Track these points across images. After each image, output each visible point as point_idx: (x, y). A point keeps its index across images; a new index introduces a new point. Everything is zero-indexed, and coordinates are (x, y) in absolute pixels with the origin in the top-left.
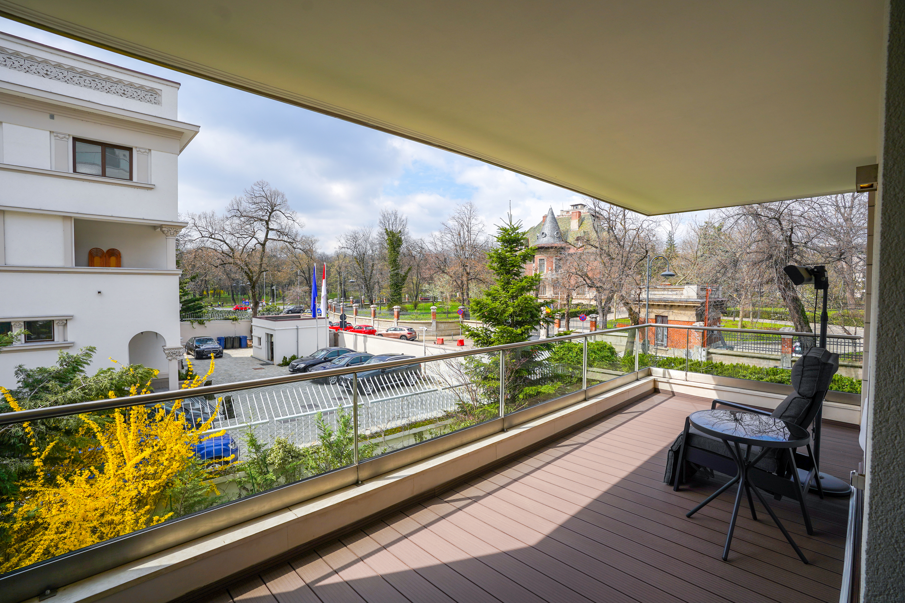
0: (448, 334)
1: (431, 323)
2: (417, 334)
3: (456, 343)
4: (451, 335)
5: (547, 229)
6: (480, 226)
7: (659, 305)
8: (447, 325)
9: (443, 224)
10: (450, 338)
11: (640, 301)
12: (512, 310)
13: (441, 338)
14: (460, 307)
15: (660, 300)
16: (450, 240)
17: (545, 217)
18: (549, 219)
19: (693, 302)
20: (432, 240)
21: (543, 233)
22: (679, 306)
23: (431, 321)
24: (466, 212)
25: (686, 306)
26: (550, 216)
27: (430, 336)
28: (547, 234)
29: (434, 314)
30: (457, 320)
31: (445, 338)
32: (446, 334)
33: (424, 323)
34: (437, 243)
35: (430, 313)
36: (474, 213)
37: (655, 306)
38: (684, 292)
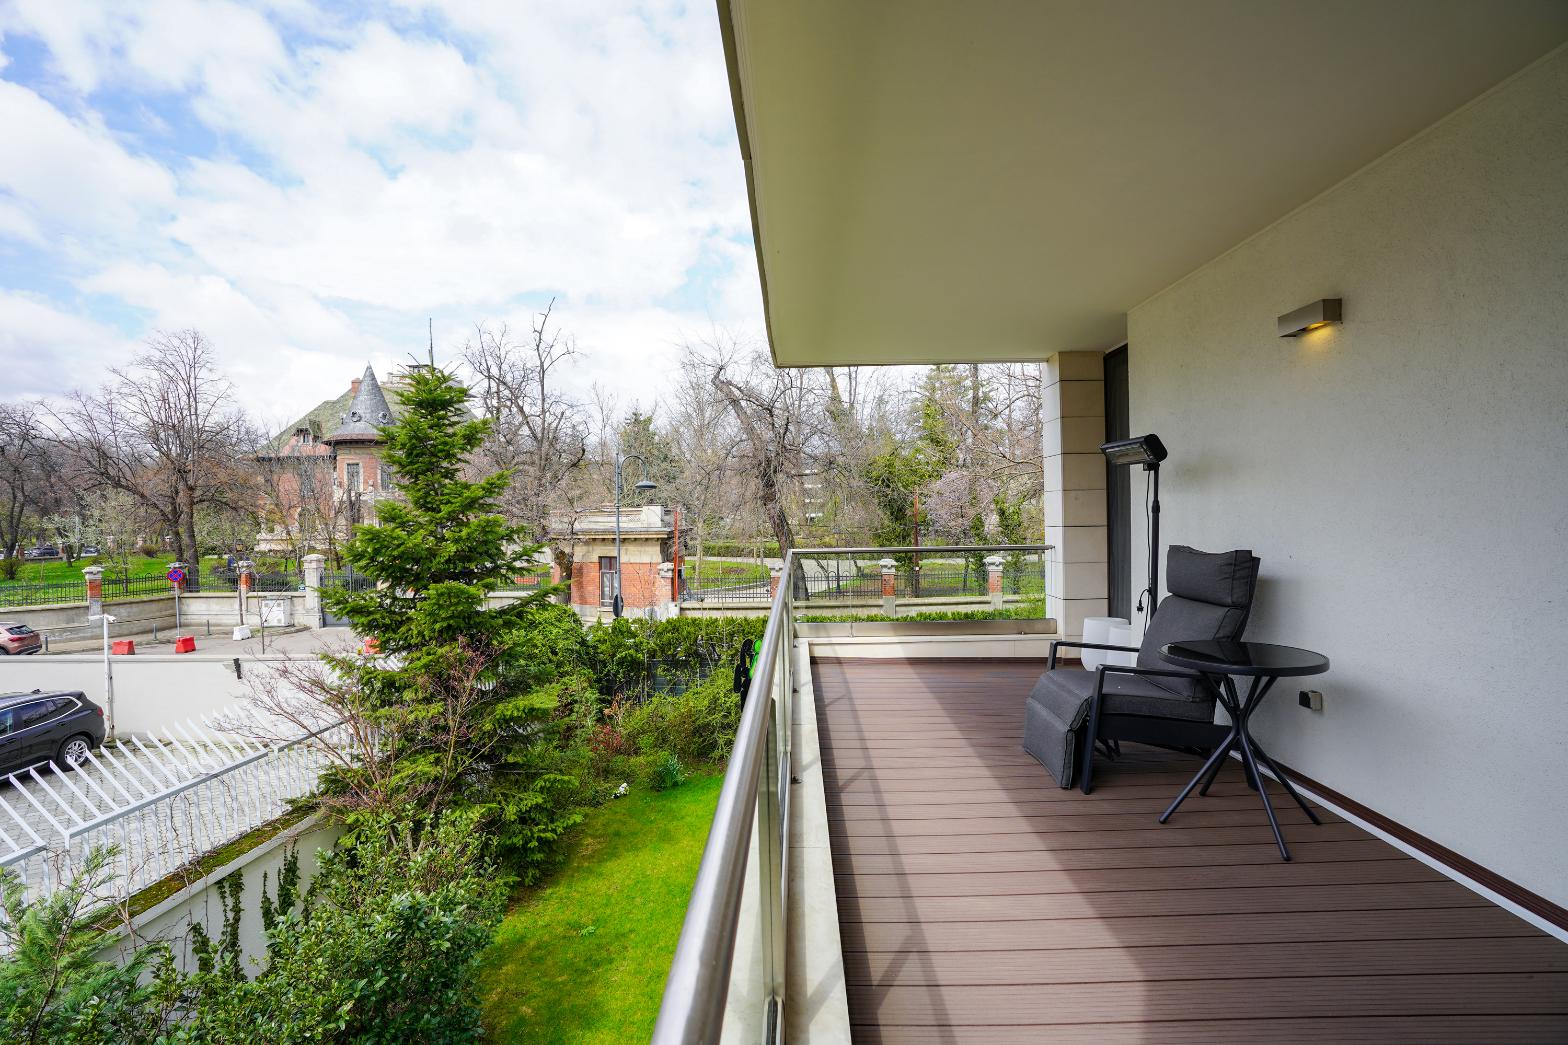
0: (141, 629)
1: (87, 608)
2: (42, 638)
3: (173, 647)
4: (151, 631)
5: (363, 405)
6: (223, 385)
7: (604, 540)
8: (135, 608)
9: (114, 371)
10: (151, 637)
11: (573, 533)
12: (453, 549)
13: (126, 640)
14: (172, 565)
15: (606, 532)
16: (135, 409)
17: (356, 383)
18: (365, 387)
19: (657, 533)
20: (78, 406)
21: (354, 414)
22: (636, 539)
23: (87, 603)
24: (184, 352)
25: (647, 539)
26: (368, 381)
27: (84, 638)
28: (363, 416)
29: (95, 586)
30: (165, 595)
31: (136, 639)
32: (135, 630)
33: (61, 609)
34: (94, 415)
35: (83, 584)
36: (203, 356)
37: (597, 542)
38: (643, 516)
